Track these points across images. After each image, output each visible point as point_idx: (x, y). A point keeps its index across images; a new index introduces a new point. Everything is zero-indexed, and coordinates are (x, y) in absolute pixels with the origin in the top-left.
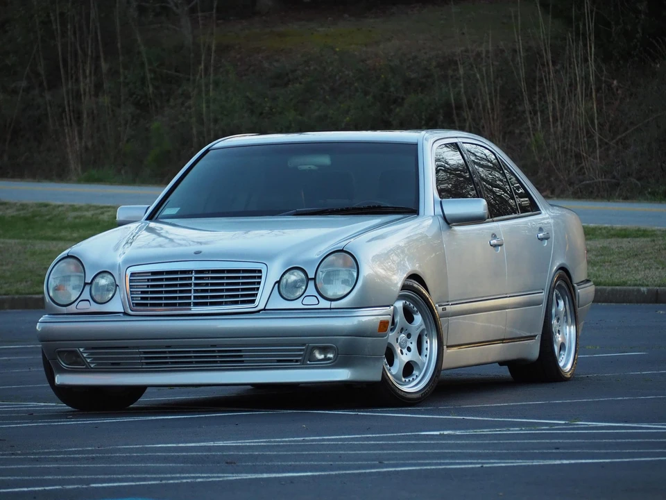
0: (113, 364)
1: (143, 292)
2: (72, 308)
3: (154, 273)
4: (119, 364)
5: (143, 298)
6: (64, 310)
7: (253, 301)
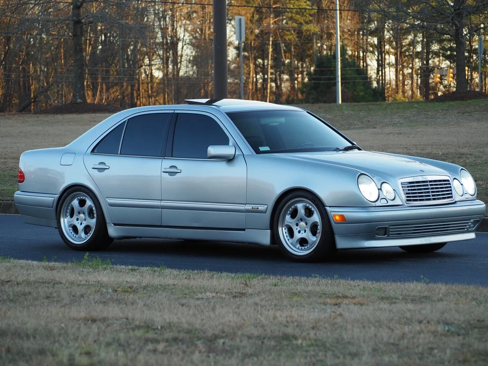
0: (398, 234)
1: (407, 193)
2: (378, 204)
3: (410, 183)
4: (400, 234)
5: (408, 197)
6: (374, 204)
7: (452, 197)
